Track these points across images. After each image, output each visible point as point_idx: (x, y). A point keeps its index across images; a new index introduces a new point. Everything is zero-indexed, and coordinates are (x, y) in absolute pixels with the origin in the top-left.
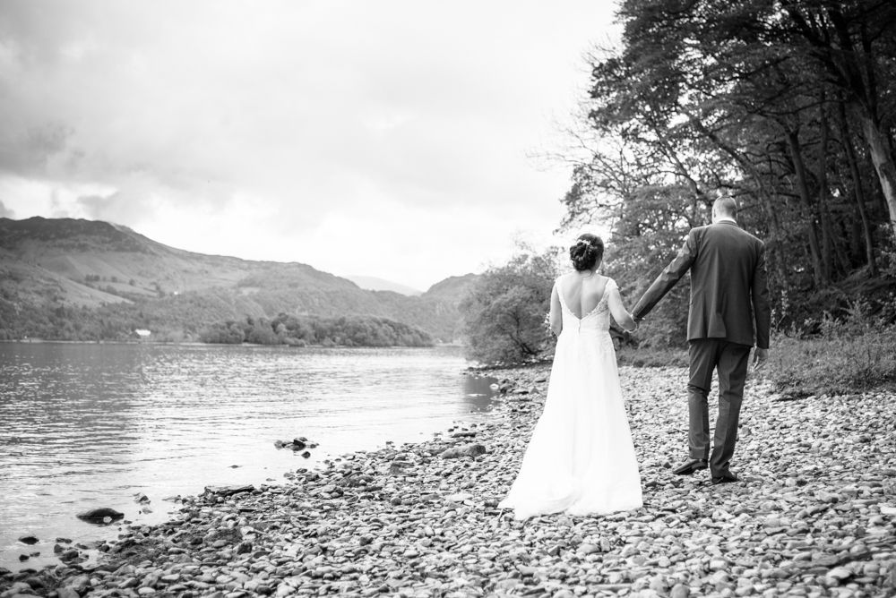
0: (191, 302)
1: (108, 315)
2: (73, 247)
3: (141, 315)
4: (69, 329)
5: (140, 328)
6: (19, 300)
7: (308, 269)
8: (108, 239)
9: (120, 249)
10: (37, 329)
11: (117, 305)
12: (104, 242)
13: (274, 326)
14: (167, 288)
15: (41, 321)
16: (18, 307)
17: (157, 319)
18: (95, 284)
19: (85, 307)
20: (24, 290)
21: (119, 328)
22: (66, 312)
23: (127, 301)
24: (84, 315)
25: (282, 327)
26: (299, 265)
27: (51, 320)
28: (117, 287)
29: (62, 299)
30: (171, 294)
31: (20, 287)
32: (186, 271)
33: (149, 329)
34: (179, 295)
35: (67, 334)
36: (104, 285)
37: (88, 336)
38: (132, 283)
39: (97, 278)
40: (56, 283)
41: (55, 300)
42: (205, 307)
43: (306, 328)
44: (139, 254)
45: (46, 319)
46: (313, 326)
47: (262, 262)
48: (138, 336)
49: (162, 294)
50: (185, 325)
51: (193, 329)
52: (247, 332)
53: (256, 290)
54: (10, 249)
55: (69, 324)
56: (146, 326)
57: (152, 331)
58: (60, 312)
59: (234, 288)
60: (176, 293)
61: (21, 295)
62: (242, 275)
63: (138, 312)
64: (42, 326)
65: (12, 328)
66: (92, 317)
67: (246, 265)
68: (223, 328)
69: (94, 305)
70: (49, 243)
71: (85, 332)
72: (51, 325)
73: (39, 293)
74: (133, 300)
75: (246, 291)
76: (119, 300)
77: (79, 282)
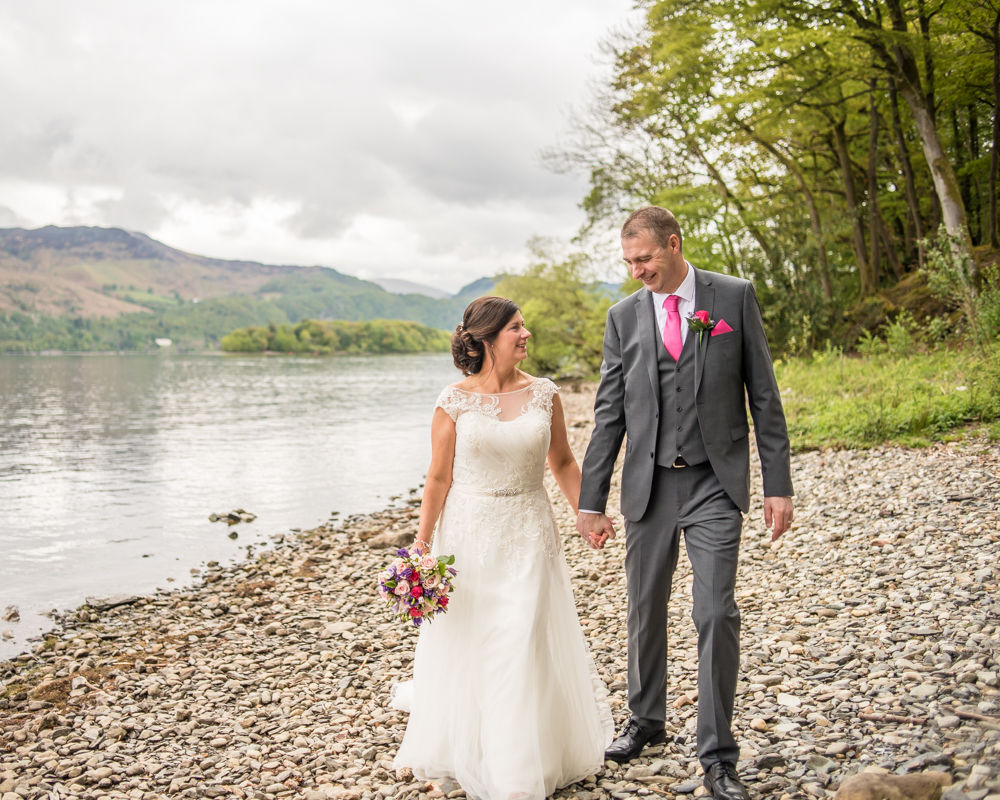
0: (212, 309)
1: (127, 325)
2: (88, 255)
3: (161, 324)
4: (88, 341)
5: (160, 337)
6: (36, 312)
7: (331, 272)
8: (123, 246)
9: (137, 256)
10: (56, 341)
11: (136, 314)
12: (120, 249)
13: (297, 333)
14: (186, 296)
15: (59, 333)
16: (35, 319)
17: (177, 328)
18: (114, 293)
19: (103, 318)
20: (40, 301)
21: (138, 338)
22: (85, 324)
23: (146, 310)
24: (103, 326)
25: (305, 334)
26: (322, 269)
27: (70, 331)
28: (136, 296)
29: (80, 309)
30: (191, 302)
31: (37, 297)
32: (205, 278)
33: (169, 338)
34: (199, 304)
35: (87, 346)
36: (122, 294)
37: (108, 347)
38: (150, 291)
39: (114, 287)
40: (73, 293)
41: (72, 310)
42: (226, 315)
43: (330, 335)
44: (156, 261)
45: (64, 330)
46: (338, 332)
47: (283, 267)
48: (158, 346)
49: (181, 302)
50: (206, 334)
51: (214, 337)
52: (270, 340)
53: (278, 296)
54: (26, 259)
55: (88, 335)
56: (166, 334)
57: (173, 340)
58: (78, 323)
59: (255, 294)
60: (196, 301)
61: (39, 307)
62: (264, 280)
63: (157, 321)
64: (60, 338)
65: (31, 340)
66: (110, 328)
67: (266, 270)
68: (244, 336)
69: (112, 315)
70: (64, 251)
71: (105, 344)
72: (69, 337)
73: (56, 304)
74: (153, 308)
75: (268, 297)
76: (137, 309)
77: (96, 291)
